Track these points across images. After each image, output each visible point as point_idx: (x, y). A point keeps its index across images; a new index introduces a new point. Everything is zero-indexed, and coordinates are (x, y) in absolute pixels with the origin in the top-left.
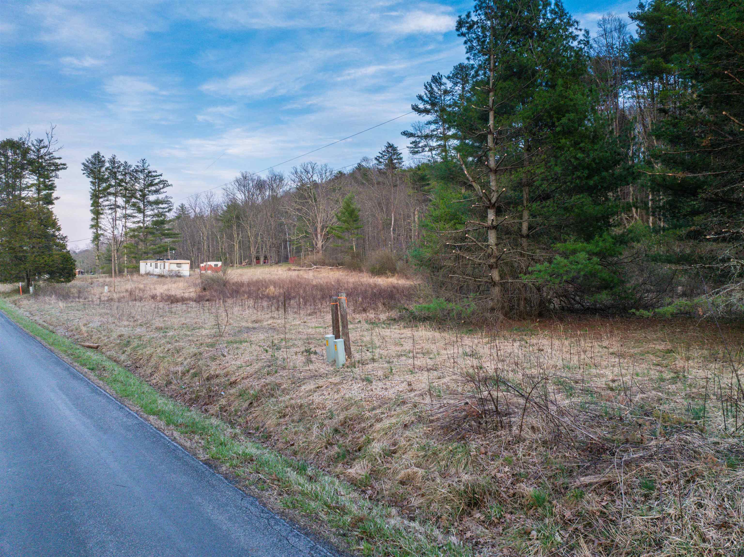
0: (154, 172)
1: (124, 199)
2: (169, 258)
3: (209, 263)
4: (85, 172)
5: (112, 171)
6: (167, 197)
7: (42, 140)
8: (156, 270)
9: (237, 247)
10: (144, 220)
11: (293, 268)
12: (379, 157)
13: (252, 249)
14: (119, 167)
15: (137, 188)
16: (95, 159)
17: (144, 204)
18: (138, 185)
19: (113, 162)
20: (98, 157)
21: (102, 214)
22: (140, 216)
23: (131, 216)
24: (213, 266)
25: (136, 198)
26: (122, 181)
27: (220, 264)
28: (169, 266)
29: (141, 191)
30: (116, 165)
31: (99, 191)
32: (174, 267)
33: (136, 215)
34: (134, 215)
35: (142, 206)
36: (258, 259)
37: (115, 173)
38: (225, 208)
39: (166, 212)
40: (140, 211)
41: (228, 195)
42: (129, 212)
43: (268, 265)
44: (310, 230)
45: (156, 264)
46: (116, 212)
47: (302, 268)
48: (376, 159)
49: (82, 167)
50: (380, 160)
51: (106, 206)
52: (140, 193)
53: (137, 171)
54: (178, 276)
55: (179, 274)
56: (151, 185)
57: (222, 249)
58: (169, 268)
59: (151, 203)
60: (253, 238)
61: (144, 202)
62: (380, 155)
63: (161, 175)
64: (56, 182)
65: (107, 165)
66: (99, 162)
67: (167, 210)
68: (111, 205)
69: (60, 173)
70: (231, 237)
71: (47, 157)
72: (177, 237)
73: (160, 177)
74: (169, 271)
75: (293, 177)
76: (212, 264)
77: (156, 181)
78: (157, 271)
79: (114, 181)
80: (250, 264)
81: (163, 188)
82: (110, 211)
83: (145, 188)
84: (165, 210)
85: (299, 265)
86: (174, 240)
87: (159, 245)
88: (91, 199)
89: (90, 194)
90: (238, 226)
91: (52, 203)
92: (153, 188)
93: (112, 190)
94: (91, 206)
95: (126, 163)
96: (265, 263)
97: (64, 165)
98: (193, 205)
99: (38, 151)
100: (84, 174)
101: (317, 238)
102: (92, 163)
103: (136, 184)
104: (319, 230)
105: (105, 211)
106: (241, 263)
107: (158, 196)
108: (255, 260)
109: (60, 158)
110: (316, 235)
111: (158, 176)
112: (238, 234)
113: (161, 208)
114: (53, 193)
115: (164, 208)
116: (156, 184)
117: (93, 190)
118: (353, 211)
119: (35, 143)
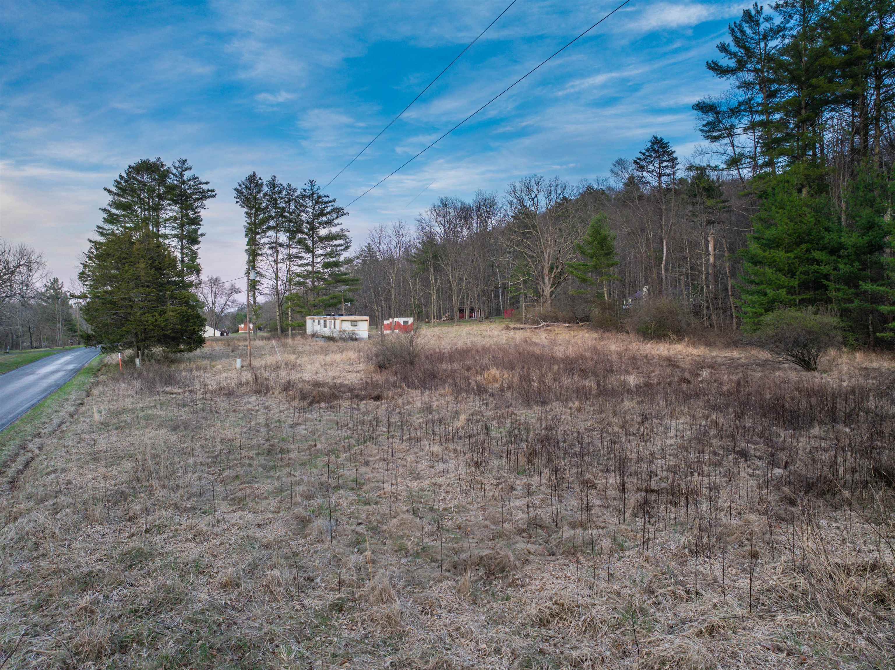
0: (325, 196)
1: (288, 234)
2: (344, 312)
3: (396, 319)
4: (238, 200)
5: (272, 198)
6: (342, 230)
7: (186, 160)
8: (325, 329)
9: (434, 297)
10: (313, 262)
11: (512, 326)
12: (639, 159)
13: (454, 298)
14: (280, 192)
15: (303, 218)
16: (250, 183)
17: (313, 241)
18: (305, 215)
19: (272, 185)
20: (254, 179)
21: (260, 255)
22: (309, 256)
23: (296, 257)
24: (402, 323)
25: (303, 233)
26: (283, 209)
27: (411, 320)
28: (341, 324)
29: (308, 223)
30: (277, 189)
31: (255, 224)
32: (347, 327)
33: (303, 255)
34: (300, 255)
35: (310, 243)
36: (461, 311)
37: (276, 200)
38: (420, 246)
39: (342, 250)
40: (308, 250)
41: (423, 228)
42: (294, 251)
43: (475, 320)
44: (534, 272)
45: (325, 322)
46: (277, 252)
47: (525, 326)
48: (635, 162)
49: (234, 193)
50: (642, 163)
51: (265, 244)
52: (308, 226)
53: (304, 197)
54: (353, 338)
55: (354, 336)
56: (322, 214)
57: (414, 299)
58: (341, 328)
59: (322, 239)
60: (455, 284)
61: (313, 238)
62: (642, 157)
63: (334, 201)
64: (203, 213)
65: (265, 189)
66: (256, 186)
67: (343, 248)
68: (272, 243)
69: (207, 202)
70: (426, 284)
71: (191, 183)
72: (356, 285)
73: (333, 203)
74: (340, 331)
75: (511, 198)
76: (401, 320)
77: (330, 209)
78: (326, 332)
79: (274, 210)
80: (451, 319)
81: (336, 218)
82: (270, 252)
83: (314, 220)
84: (339, 248)
85: (519, 320)
86: (352, 287)
87: (331, 296)
88: (246, 235)
89: (244, 229)
90: (436, 269)
91: (198, 243)
92: (324, 219)
93: (272, 223)
94: (247, 245)
95: (289, 185)
96: (470, 317)
97: (212, 191)
98: (377, 241)
99: (182, 175)
100: (237, 202)
101: (544, 283)
102: (247, 187)
103: (303, 214)
104: (546, 271)
105: (264, 251)
106: (440, 318)
107: (330, 229)
108: (458, 314)
109: (207, 183)
110: (543, 279)
111: (331, 202)
112: (436, 279)
113: (335, 245)
114: (199, 228)
115: (339, 246)
116: (329, 213)
117: (248, 223)
118: (605, 238)
119: (177, 164)
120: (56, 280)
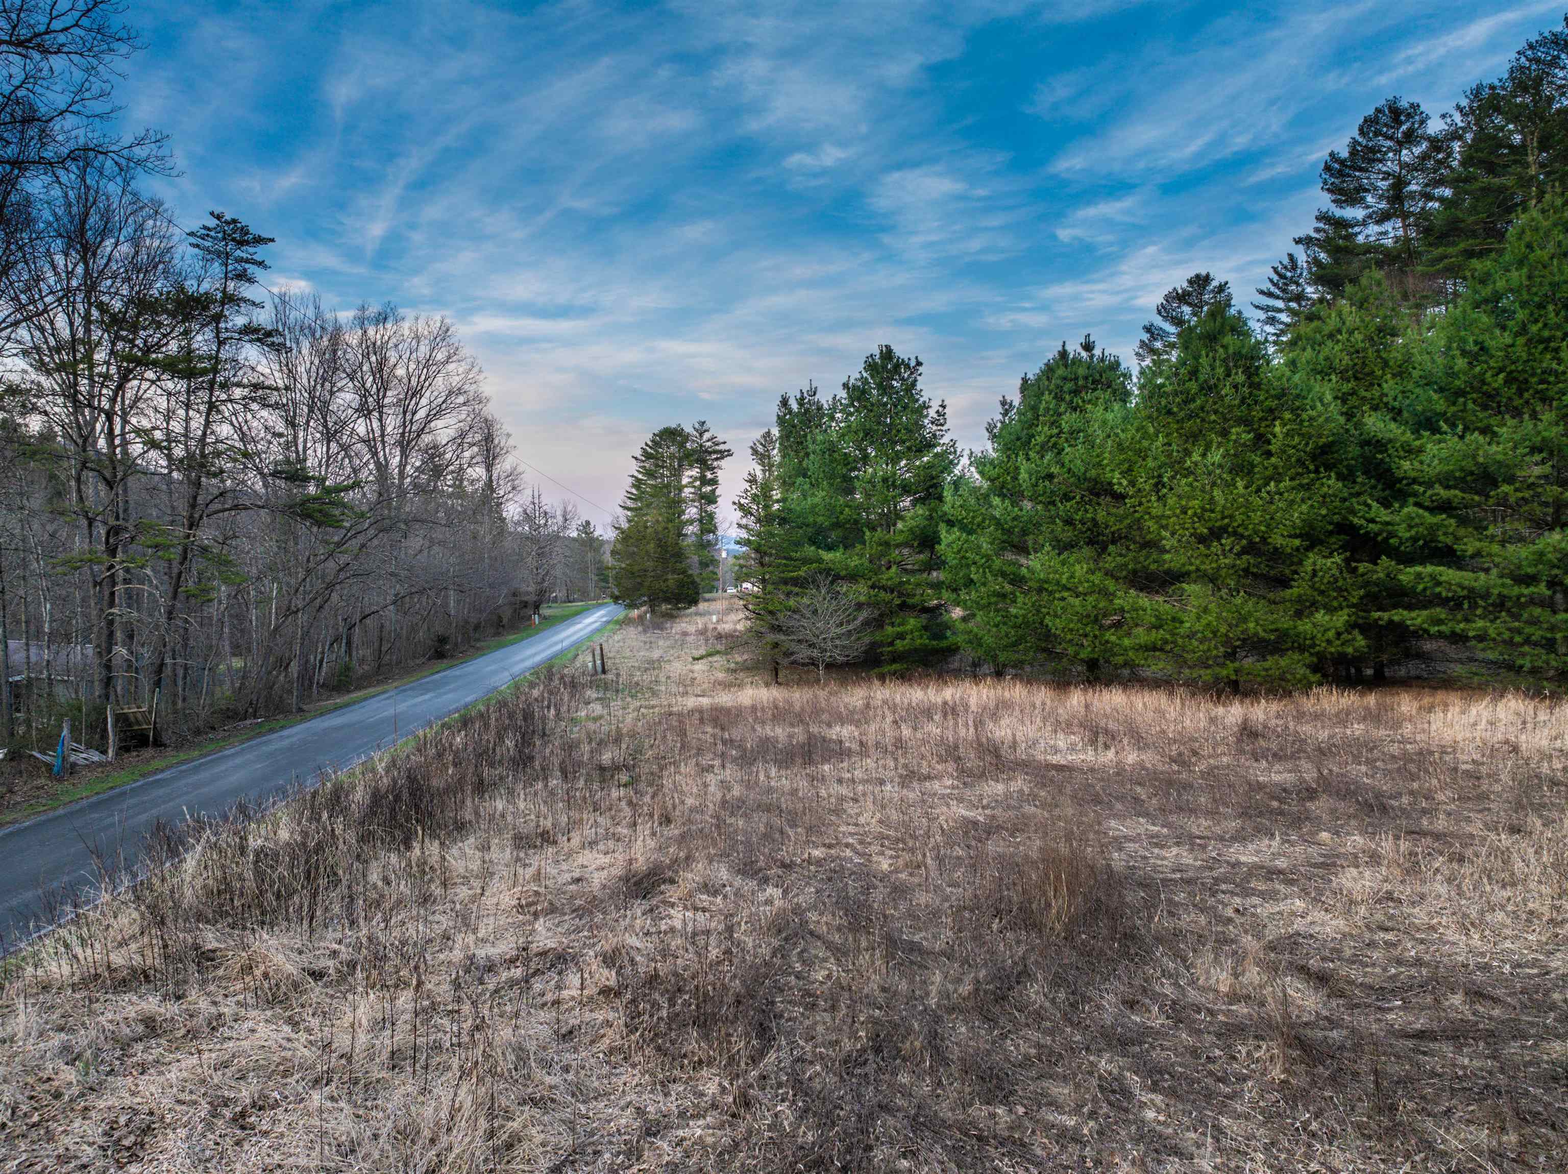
99: (701, 436)
120: (588, 523)
